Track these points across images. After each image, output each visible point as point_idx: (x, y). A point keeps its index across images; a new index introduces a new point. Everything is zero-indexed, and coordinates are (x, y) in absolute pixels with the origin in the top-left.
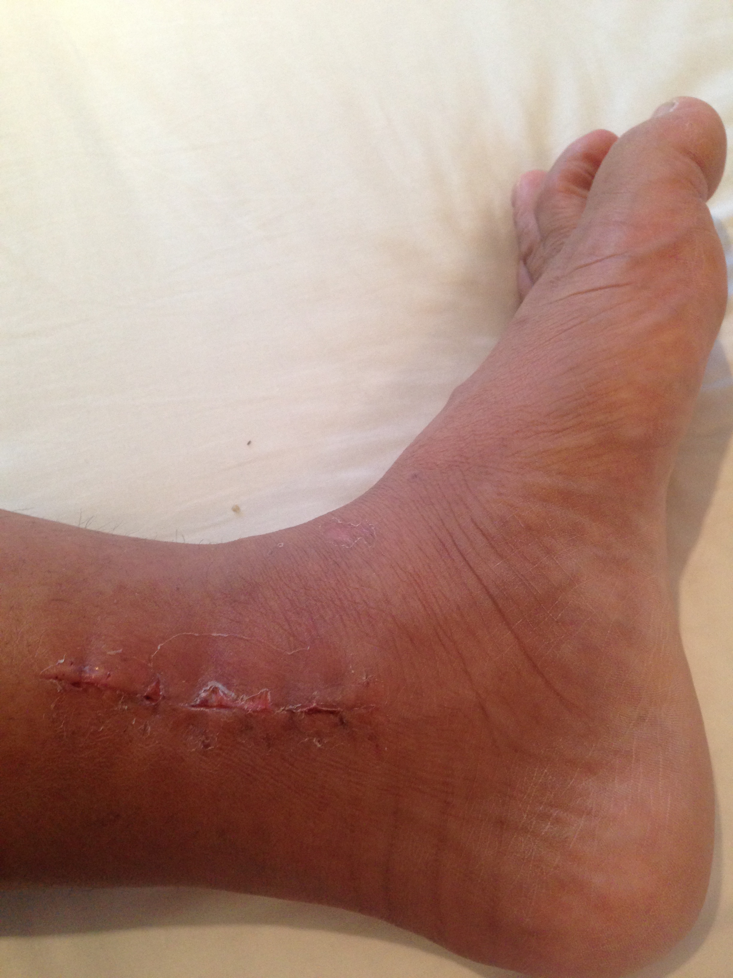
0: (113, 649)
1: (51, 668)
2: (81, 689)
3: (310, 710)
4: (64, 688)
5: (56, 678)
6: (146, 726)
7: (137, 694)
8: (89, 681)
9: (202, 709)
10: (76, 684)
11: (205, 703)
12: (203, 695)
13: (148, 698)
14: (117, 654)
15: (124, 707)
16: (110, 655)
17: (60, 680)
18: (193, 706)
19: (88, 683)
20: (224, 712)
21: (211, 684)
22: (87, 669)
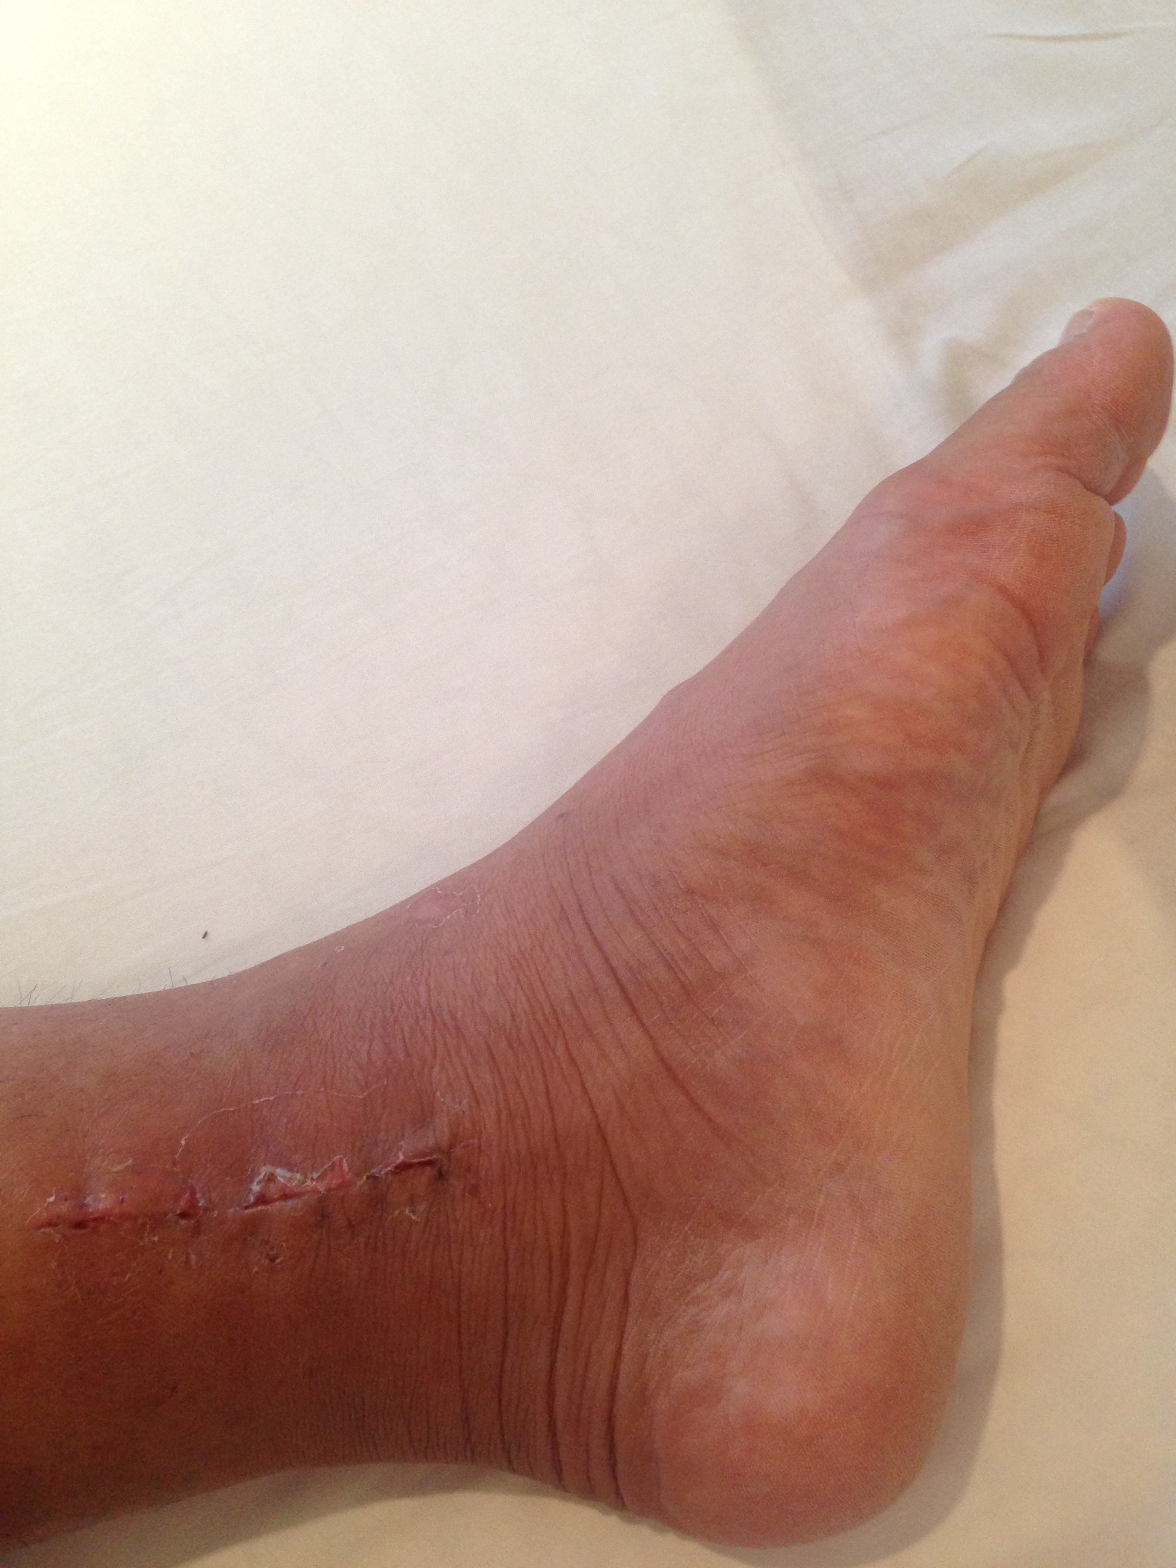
4: (64, 1235)
6: (188, 1255)
8: (96, 1216)
10: (80, 1225)
12: (256, 1188)
13: (184, 1215)
15: (152, 1238)
17: (55, 1225)
18: (246, 1208)
19: (95, 1220)
20: (290, 1203)
21: (264, 1171)
22: (89, 1200)
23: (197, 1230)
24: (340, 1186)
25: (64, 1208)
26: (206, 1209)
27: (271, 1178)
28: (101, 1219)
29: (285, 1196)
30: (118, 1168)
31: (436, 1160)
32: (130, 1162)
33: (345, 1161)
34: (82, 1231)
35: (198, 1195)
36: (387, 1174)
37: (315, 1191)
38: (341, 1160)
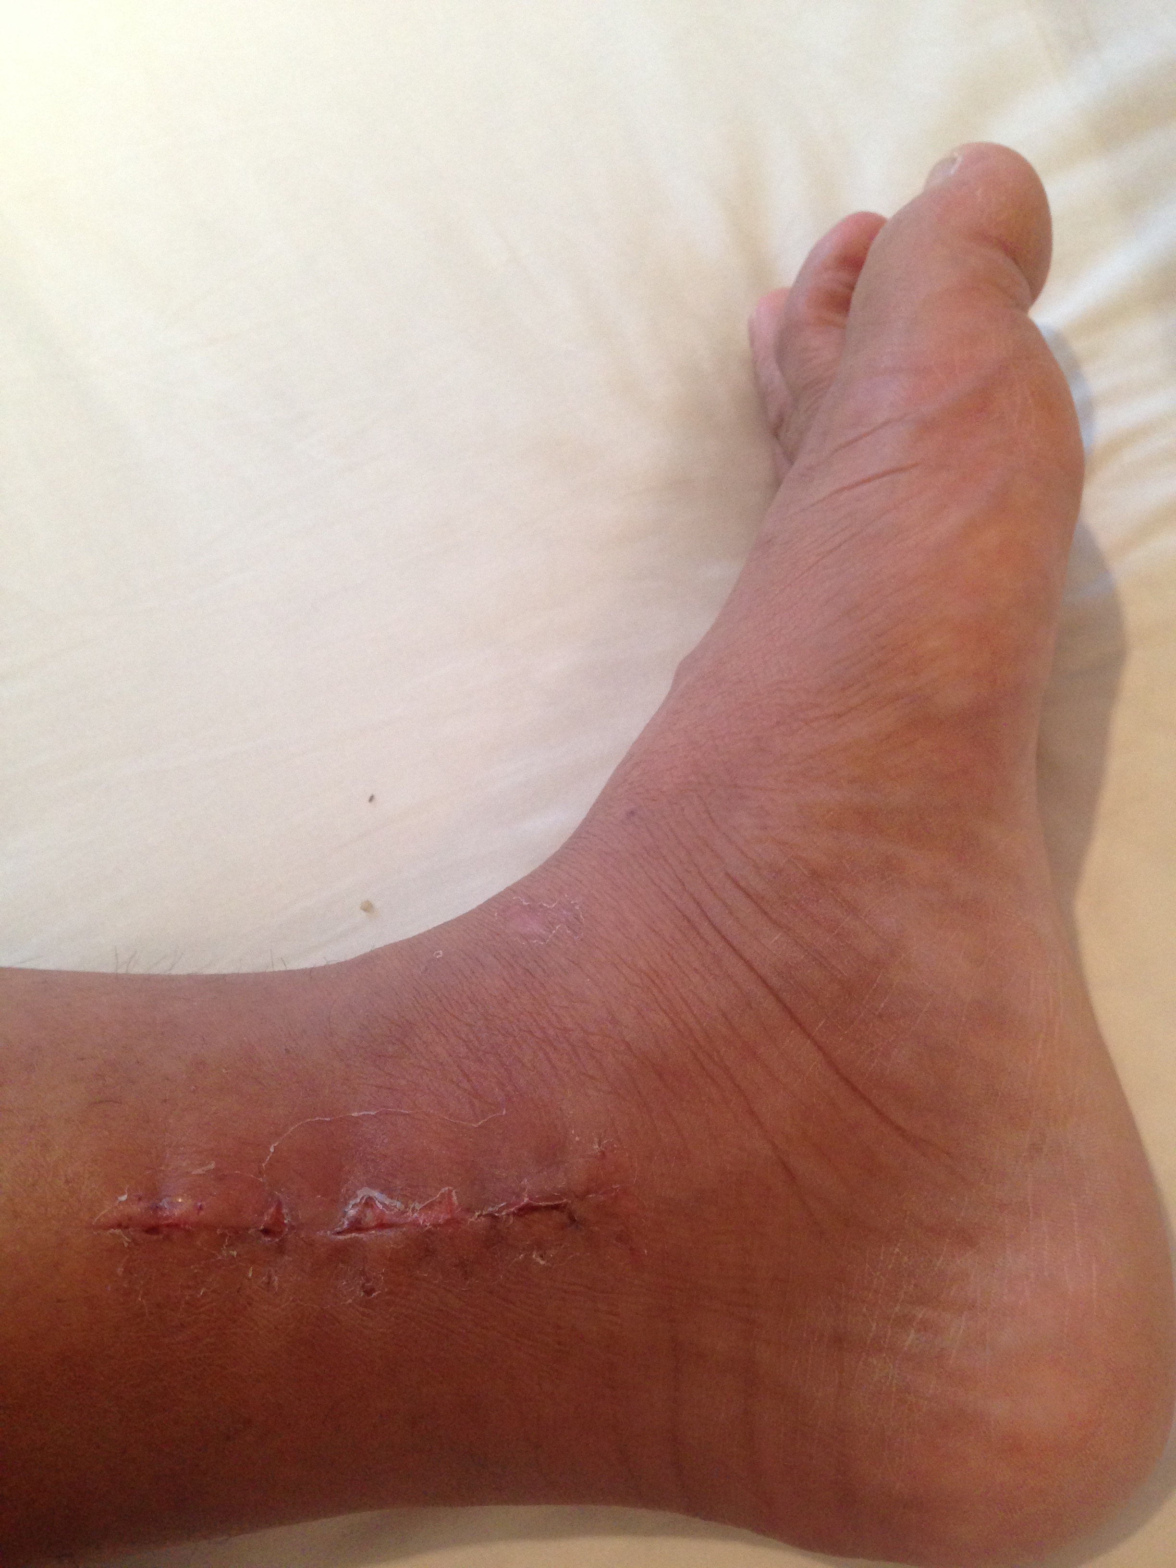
0: (202, 1165)
1: (108, 1211)
2: (161, 1237)
3: (520, 1209)
4: (134, 1240)
5: (119, 1226)
6: (270, 1277)
7: (248, 1229)
8: (170, 1221)
9: (353, 1235)
10: (153, 1230)
11: (357, 1226)
12: (352, 1212)
13: (266, 1232)
14: (208, 1171)
15: (231, 1252)
16: (197, 1175)
17: (127, 1227)
18: (339, 1233)
19: (168, 1226)
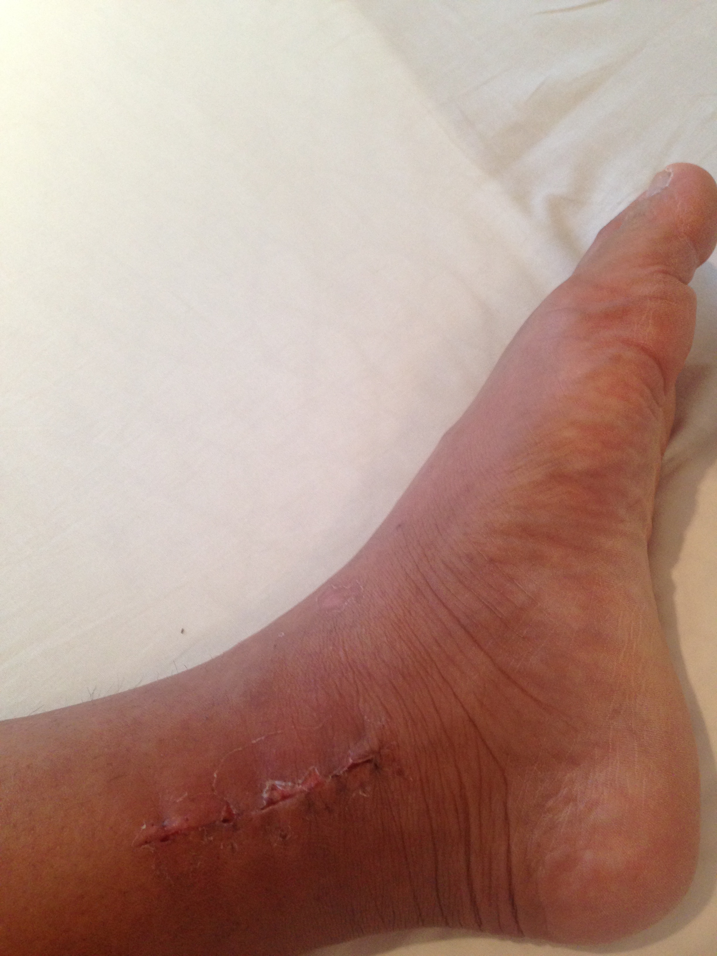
0: (180, 796)
1: (138, 836)
4: (156, 848)
8: (173, 831)
12: (265, 795)
13: (225, 821)
14: (185, 798)
15: (209, 838)
17: (150, 842)
18: (263, 809)
19: (173, 834)
20: (288, 802)
21: (268, 784)
22: (166, 823)
23: (235, 828)
24: (317, 785)
25: (153, 830)
26: (238, 815)
27: (273, 788)
28: (177, 833)
29: (284, 797)
30: (181, 799)
31: (372, 759)
32: (186, 794)
33: (316, 770)
34: (166, 843)
35: (232, 807)
36: (344, 773)
37: (302, 791)
38: (314, 769)
